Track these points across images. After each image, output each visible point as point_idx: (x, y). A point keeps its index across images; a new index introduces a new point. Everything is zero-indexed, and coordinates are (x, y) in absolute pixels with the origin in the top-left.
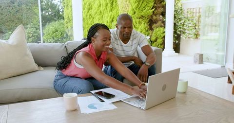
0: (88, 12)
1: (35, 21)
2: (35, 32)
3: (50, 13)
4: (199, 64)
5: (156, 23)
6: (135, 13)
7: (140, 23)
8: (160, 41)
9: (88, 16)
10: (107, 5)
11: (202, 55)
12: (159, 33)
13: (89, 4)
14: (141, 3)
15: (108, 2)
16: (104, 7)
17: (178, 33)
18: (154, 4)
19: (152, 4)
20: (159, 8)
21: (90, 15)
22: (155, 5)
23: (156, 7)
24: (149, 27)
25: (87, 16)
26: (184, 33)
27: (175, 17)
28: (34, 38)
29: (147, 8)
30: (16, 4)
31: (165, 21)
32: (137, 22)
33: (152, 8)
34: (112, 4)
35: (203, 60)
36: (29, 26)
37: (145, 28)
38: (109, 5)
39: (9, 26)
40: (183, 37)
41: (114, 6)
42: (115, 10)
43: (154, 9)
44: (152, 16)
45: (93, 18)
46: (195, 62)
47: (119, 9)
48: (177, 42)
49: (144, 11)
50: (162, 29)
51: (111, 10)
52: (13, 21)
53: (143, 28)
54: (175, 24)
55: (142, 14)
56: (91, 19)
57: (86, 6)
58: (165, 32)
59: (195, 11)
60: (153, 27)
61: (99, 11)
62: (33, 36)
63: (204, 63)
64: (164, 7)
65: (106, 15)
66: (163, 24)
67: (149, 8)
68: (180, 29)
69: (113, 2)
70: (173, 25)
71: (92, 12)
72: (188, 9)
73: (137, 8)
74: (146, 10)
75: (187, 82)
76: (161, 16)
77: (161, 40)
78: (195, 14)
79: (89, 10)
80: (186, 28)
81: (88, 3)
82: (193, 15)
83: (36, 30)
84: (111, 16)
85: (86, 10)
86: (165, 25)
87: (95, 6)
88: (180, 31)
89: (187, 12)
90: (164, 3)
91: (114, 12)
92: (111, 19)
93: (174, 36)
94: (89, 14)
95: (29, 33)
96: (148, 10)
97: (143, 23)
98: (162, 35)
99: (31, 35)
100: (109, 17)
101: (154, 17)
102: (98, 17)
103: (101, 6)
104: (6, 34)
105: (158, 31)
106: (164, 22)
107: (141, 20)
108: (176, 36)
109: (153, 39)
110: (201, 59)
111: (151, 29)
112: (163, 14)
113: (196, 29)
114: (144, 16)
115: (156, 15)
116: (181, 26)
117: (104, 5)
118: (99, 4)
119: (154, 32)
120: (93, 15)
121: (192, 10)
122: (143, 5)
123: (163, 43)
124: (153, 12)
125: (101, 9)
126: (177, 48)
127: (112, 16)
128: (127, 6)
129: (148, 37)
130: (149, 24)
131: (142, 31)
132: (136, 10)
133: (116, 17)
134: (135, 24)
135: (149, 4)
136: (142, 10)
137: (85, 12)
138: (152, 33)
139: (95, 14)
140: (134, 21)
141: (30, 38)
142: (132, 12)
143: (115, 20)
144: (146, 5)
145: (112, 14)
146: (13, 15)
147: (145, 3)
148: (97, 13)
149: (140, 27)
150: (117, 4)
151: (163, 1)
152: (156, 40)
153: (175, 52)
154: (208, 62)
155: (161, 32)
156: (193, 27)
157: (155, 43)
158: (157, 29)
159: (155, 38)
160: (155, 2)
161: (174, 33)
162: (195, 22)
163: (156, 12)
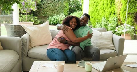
0: (96, 8)
1: (65, 11)
2: (64, 18)
3: (74, 6)
10: (108, 4)
13: (97, 3)
15: (108, 2)
16: (106, 5)
21: (97, 9)
25: (95, 10)
29: (134, 8)
34: (111, 3)
36: (61, 14)
37: (131, 21)
38: (109, 4)
39: (51, 13)
42: (113, 8)
47: (116, 7)
49: (132, 9)
51: (110, 7)
52: (53, 10)
55: (130, 11)
56: (97, 12)
61: (103, 8)
65: (107, 10)
69: (112, 2)
71: (98, 8)
74: (133, 9)
84: (110, 11)
85: (95, 6)
87: (101, 4)
91: (112, 8)
92: (109, 13)
94: (96, 9)
95: (61, 18)
97: (130, 17)
102: (101, 11)
103: (104, 4)
104: (49, 18)
107: (129, 15)
111: (136, 21)
114: (131, 12)
117: (106, 4)
118: (103, 3)
120: (99, 10)
122: (131, 6)
125: (104, 6)
128: (121, 5)
129: (133, 27)
130: (134, 18)
131: (129, 23)
132: (125, 9)
133: (113, 12)
134: (124, 17)
135: (136, 5)
136: (130, 9)
137: (94, 8)
138: (136, 24)
139: (100, 9)
140: (124, 15)
141: (61, 21)
142: (123, 10)
143: (112, 14)
144: (134, 5)
145: (110, 10)
146: (54, 7)
147: (133, 4)
148: (101, 8)
149: (128, 20)
150: (114, 4)
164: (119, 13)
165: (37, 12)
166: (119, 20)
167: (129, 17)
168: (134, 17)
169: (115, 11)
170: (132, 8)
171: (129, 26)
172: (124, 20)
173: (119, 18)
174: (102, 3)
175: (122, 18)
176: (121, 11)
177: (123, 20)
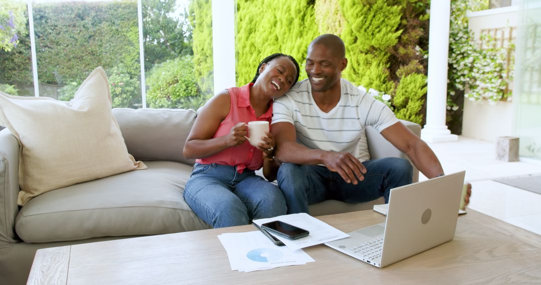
0: (247, 38)
1: (128, 59)
2: (127, 84)
3: (162, 40)
4: (511, 161)
5: (404, 63)
6: (356, 40)
7: (368, 63)
8: (414, 106)
9: (247, 49)
10: (291, 22)
11: (517, 140)
12: (411, 86)
13: (251, 21)
14: (370, 17)
15: (293, 15)
16: (285, 28)
17: (459, 86)
18: (402, 19)
19: (395, 20)
20: (414, 28)
21: (253, 45)
22: (404, 22)
23: (405, 26)
24: (387, 73)
25: (244, 47)
26: (472, 87)
27: (451, 51)
28: (124, 96)
29: (384, 30)
30: (88, 21)
31: (427, 60)
32: (361, 62)
33: (397, 30)
34: (303, 19)
35: (520, 152)
36: (115, 69)
37: (379, 76)
38: (297, 21)
39: (71, 68)
40: (470, 97)
41: (307, 24)
43: (401, 31)
44: (395, 48)
45: (260, 52)
46: (500, 157)
48: (455, 108)
49: (378, 36)
50: (419, 77)
51: (301, 34)
52: (81, 58)
53: (374, 75)
54: (450, 65)
55: (374, 43)
56: (255, 55)
57: (244, 24)
58: (426, 85)
59: (499, 36)
60: (398, 73)
61: (272, 37)
62: (123, 92)
63: (521, 159)
64: (425, 26)
66: (421, 67)
67: (389, 28)
68: (462, 79)
69: (304, 15)
70: (446, 68)
71: (257, 38)
72: (483, 31)
73: (361, 28)
74: (382, 33)
76: (418, 48)
77: (418, 104)
78: (499, 43)
79: (250, 33)
80: (477, 75)
81: (247, 19)
82: (495, 45)
83: (131, 78)
84: (300, 47)
85: (243, 34)
86: (426, 67)
87: (264, 25)
88: (464, 84)
89: (481, 39)
90: (426, 17)
93: (448, 94)
94: (249, 43)
95: (116, 86)
96: (387, 33)
97: (375, 63)
98: (421, 93)
99: (118, 90)
101: (402, 51)
103: (278, 25)
104: (65, 87)
105: (409, 82)
106: (424, 63)
107: (369, 56)
108: (453, 93)
109: (399, 100)
110: (514, 150)
111: (393, 77)
112: (423, 43)
113: (501, 77)
114: (376, 46)
115: (405, 46)
116: (466, 72)
117: (285, 22)
118: (272, 20)
119: (401, 85)
120: (258, 45)
121: (492, 33)
122: (376, 22)
123: (423, 112)
124: (399, 38)
125: (278, 30)
126: (455, 123)
127: (303, 48)
128: (337, 23)
129: (387, 97)
130: (388, 65)
131: (371, 84)
132: (358, 35)
135: (389, 19)
136: (373, 34)
137: (240, 39)
138: (396, 88)
139: (264, 43)
141: (117, 96)
144: (383, 21)
145: (302, 43)
146: (82, 45)
147: (380, 17)
148: (267, 40)
149: (368, 73)
150: (313, 20)
151: (423, 13)
152: (405, 104)
153: (449, 131)
154: (531, 157)
155: (418, 85)
156: (496, 74)
157: (403, 111)
158: (409, 78)
159: (403, 98)
160: (405, 14)
161: (448, 88)
162: (499, 61)
163: (405, 38)
165: (14, 69)
167: (371, 64)
168: (387, 63)
170: (379, 32)
171: (374, 92)
172: (354, 76)
174: (269, 20)
177: (350, 75)
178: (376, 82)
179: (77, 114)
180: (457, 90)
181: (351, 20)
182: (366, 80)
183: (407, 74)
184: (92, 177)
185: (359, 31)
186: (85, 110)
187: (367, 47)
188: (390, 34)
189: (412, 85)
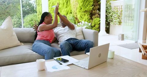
1: (18, 14)
2: (18, 21)
3: (28, 9)
4: (122, 40)
5: (94, 15)
6: (81, 9)
7: (85, 15)
8: (97, 26)
10: (64, 4)
11: (123, 35)
13: (53, 3)
14: (85, 2)
15: (64, 2)
17: (109, 21)
18: (93, 3)
19: (92, 3)
20: (97, 5)
22: (94, 4)
23: (94, 5)
24: (90, 17)
26: (112, 21)
27: (106, 11)
28: (17, 24)
30: (6, 3)
31: (100, 14)
32: (83, 15)
33: (92, 6)
34: (67, 3)
35: (124, 38)
36: (14, 17)
37: (88, 18)
38: (65, 4)
39: (1, 17)
40: (111, 24)
41: (68, 4)
42: (69, 7)
43: (93, 6)
44: (92, 11)
46: (119, 39)
47: (72, 6)
48: (108, 27)
50: (98, 19)
51: (67, 7)
52: (4, 14)
53: (86, 18)
54: (106, 15)
55: (86, 9)
57: (51, 4)
58: (100, 21)
59: (118, 8)
60: (93, 18)
62: (17, 23)
63: (124, 40)
64: (100, 5)
65: (63, 10)
69: (67, 2)
70: (105, 16)
72: (114, 6)
74: (88, 7)
75: (114, 52)
76: (98, 11)
77: (98, 26)
78: (118, 10)
80: (113, 18)
82: (117, 10)
83: (19, 19)
86: (100, 16)
88: (110, 20)
89: (114, 8)
90: (100, 2)
91: (68, 8)
92: (66, 13)
93: (106, 23)
94: (52, 9)
95: (15, 22)
97: (86, 15)
98: (99, 23)
99: (16, 23)
100: (65, 11)
101: (94, 12)
103: (60, 4)
105: (96, 20)
106: (99, 15)
107: (85, 13)
108: (107, 23)
109: (93, 25)
110: (123, 37)
111: (91, 19)
112: (99, 9)
113: (119, 18)
115: (94, 10)
116: (110, 17)
117: (62, 4)
119: (93, 21)
121: (117, 7)
122: (87, 4)
123: (99, 28)
124: (93, 8)
126: (108, 31)
127: (67, 11)
128: (76, 4)
129: (90, 24)
131: (86, 20)
133: (70, 12)
134: (81, 15)
136: (86, 7)
137: (50, 8)
140: (81, 14)
141: (15, 24)
142: (80, 8)
143: (69, 13)
144: (89, 4)
146: (4, 10)
147: (88, 2)
150: (70, 3)
151: (99, 1)
152: (94, 26)
153: (106, 33)
154: (127, 39)
155: (98, 21)
156: (118, 18)
157: (94, 28)
158: (95, 19)
159: (94, 24)
160: (94, 2)
161: (106, 21)
162: (119, 14)
163: (94, 8)
164: (75, 12)
166: (76, 18)
168: (90, 15)
169: (71, 11)
171: (86, 23)
172: (81, 18)
173: (76, 16)
175: (79, 17)
176: (78, 10)
178: (87, 20)
179: (3, 30)
180: (108, 22)
181: (80, 3)
182: (84, 20)
183: (95, 18)
184: (8, 47)
185: (82, 6)
186: (5, 28)
187: (84, 11)
188: (90, 7)
189: (97, 21)
